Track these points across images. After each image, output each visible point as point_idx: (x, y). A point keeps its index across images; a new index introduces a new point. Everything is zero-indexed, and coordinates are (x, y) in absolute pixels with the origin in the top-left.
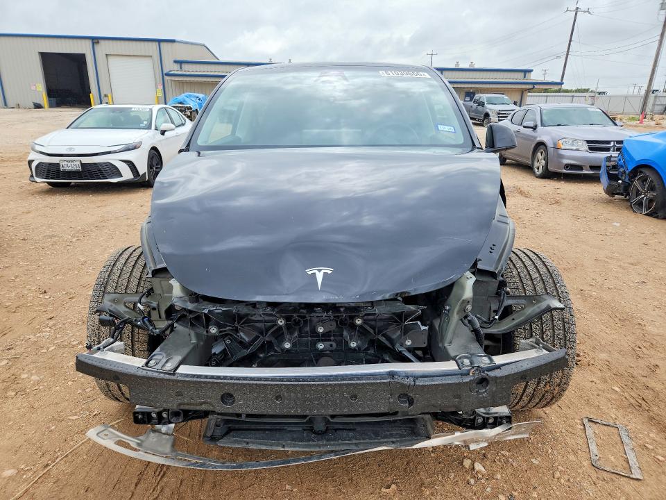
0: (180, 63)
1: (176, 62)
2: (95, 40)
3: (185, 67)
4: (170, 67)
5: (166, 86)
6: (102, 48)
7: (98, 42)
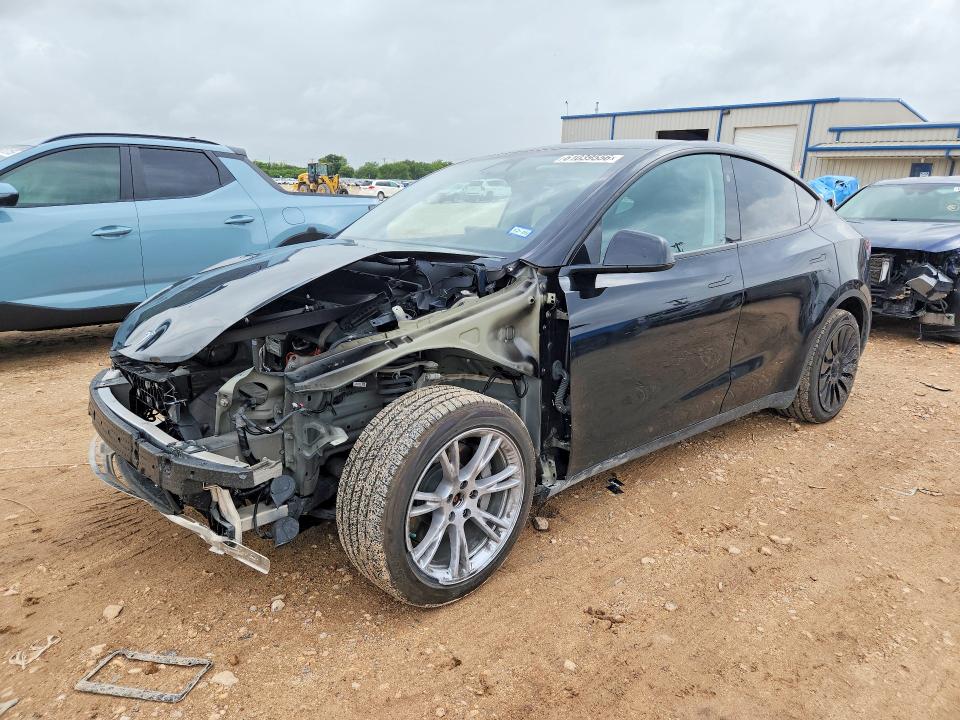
0: (839, 131)
1: (832, 130)
2: (725, 111)
3: (845, 136)
4: (822, 137)
5: (807, 165)
6: (731, 120)
7: (729, 113)
